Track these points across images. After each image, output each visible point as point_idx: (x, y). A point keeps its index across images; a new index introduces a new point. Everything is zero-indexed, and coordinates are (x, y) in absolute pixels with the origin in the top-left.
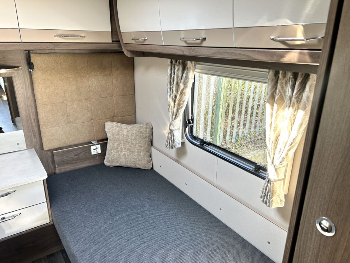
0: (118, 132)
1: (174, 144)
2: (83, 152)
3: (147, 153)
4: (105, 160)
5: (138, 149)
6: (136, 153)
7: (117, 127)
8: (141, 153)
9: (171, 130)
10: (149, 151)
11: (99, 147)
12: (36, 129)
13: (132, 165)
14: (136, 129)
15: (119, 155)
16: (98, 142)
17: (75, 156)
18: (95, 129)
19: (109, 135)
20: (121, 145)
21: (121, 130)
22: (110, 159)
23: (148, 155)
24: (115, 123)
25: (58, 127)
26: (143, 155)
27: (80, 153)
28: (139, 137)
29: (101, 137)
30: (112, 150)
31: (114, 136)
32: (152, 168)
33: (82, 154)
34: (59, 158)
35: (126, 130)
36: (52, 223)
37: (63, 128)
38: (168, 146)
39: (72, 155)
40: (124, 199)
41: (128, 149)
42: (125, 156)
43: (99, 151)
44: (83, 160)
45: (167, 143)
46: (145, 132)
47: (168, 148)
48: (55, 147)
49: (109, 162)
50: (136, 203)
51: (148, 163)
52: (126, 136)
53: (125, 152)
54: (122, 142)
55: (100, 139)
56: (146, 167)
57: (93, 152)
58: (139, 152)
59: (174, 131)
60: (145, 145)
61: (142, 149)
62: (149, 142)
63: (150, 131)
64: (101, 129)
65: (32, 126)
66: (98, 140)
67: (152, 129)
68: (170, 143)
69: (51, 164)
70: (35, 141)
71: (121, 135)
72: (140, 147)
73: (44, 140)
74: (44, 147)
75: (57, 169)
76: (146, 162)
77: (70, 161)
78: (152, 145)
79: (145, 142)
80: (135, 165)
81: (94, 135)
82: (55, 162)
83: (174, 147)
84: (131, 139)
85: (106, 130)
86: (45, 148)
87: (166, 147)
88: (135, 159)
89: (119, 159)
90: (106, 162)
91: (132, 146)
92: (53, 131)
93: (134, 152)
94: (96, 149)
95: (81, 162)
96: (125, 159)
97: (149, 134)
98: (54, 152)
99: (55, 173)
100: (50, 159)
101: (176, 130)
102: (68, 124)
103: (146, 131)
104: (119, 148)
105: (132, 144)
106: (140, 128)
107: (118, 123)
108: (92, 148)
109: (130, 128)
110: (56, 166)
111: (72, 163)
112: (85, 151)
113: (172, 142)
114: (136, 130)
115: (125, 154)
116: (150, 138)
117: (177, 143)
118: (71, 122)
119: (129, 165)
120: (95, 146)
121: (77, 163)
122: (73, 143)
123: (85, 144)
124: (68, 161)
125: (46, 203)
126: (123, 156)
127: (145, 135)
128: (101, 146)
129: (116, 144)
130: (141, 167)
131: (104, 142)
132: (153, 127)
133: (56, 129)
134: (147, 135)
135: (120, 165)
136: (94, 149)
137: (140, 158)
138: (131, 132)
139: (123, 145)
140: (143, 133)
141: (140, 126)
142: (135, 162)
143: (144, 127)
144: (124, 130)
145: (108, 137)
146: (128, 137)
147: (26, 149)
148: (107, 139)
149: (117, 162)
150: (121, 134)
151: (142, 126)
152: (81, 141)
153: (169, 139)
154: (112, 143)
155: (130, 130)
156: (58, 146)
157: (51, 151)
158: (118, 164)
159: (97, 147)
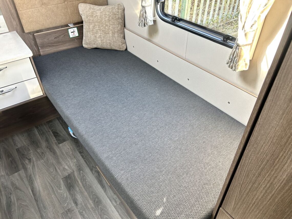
0: (92, 14)
1: (146, 21)
2: (62, 35)
3: (121, 35)
4: (83, 42)
5: (112, 31)
6: (111, 35)
7: (90, 8)
8: (115, 34)
9: (143, 7)
10: (123, 33)
11: (76, 29)
12: (13, 11)
13: (108, 46)
14: (108, 10)
15: (96, 37)
16: (74, 25)
17: (56, 39)
18: (69, 11)
19: (84, 18)
20: (96, 26)
21: (94, 11)
22: (88, 42)
23: (122, 37)
24: (88, 5)
25: (34, 9)
26: (117, 37)
27: (60, 36)
28: (113, 18)
29: (76, 20)
30: (89, 33)
31: (89, 18)
32: (126, 49)
33: (61, 37)
34: (41, 41)
35: (99, 11)
36: (45, 95)
37: (39, 10)
38: (141, 23)
39: (52, 38)
40: (104, 74)
41: (103, 31)
42: (101, 38)
43: (76, 34)
44: (64, 42)
45: (140, 21)
46: (118, 14)
47: (141, 26)
48: (35, 30)
49: (87, 45)
50: (115, 77)
51: (123, 44)
52: (100, 17)
53: (100, 33)
54: (96, 24)
55: (76, 22)
56: (121, 49)
57: (71, 35)
58: (113, 33)
59: (146, 8)
60: (119, 26)
61: (116, 31)
62: (122, 24)
63: (122, 12)
64: (75, 12)
65: (9, 8)
66: (74, 22)
67: (124, 10)
68: (142, 20)
69: (34, 47)
70: (15, 23)
71: (95, 17)
72: (114, 28)
73: (23, 22)
74: (25, 29)
75: (40, 51)
76: (120, 44)
77: (52, 43)
78: (125, 26)
79: (118, 23)
80: (111, 47)
81: (70, 18)
82: (38, 44)
83: (147, 25)
84: (105, 20)
85: (81, 13)
86: (26, 31)
87: (139, 25)
88: (110, 41)
89: (95, 41)
90: (84, 44)
91: (106, 28)
92: (30, 13)
93: (109, 33)
94: (74, 32)
95: (62, 44)
96: (101, 41)
97: (121, 15)
98: (35, 34)
99: (40, 55)
100: (33, 41)
101: (148, 6)
102: (43, 6)
103: (118, 12)
104: (95, 30)
105: (106, 25)
106: (112, 9)
107: (91, 5)
108: (70, 31)
109: (103, 10)
110: (40, 48)
111: (53, 46)
112: (63, 34)
113: (144, 20)
114: (108, 12)
115: (100, 36)
116: (122, 19)
117: (149, 20)
118: (45, 3)
119: (105, 46)
120: (72, 29)
121: (58, 45)
122: (51, 26)
123: (62, 27)
124: (49, 43)
125: (36, 78)
126: (99, 38)
127: (117, 16)
128: (77, 29)
129: (91, 26)
130: (117, 49)
131: (80, 25)
132: (124, 8)
133: (32, 11)
134: (120, 16)
135: (98, 47)
136: (72, 32)
137: (114, 39)
138: (104, 13)
139: (97, 27)
140: (115, 15)
141: (113, 7)
142: (110, 43)
143: (116, 8)
144: (97, 12)
145: (83, 20)
146: (102, 18)
147: (8, 31)
148: (82, 22)
149: (94, 44)
150: (94, 15)
151: (114, 7)
152: (58, 24)
153: (142, 16)
154: (88, 25)
155: (102, 12)
156: (38, 29)
157: (32, 34)
158: (95, 46)
159: (74, 30)
